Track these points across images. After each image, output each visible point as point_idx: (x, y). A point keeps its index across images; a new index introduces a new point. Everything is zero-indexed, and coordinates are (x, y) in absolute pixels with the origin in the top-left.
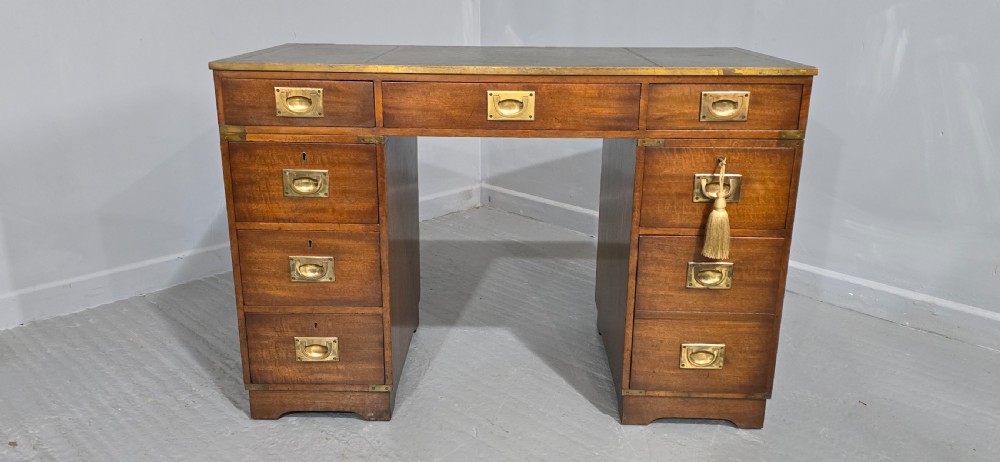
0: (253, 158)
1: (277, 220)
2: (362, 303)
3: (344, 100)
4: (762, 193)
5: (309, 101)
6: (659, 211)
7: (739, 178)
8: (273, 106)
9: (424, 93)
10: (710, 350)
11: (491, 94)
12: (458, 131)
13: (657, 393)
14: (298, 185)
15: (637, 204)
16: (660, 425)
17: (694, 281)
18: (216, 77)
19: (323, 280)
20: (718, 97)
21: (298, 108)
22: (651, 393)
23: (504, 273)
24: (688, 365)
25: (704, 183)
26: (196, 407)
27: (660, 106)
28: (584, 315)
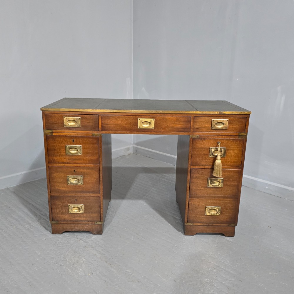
0: (55, 141)
1: (63, 163)
2: (93, 192)
3: (88, 121)
4: (233, 154)
5: (76, 122)
6: (198, 160)
7: (225, 149)
8: (63, 123)
9: (116, 119)
10: (216, 209)
11: (139, 120)
12: (128, 132)
13: (197, 224)
14: (71, 151)
15: (190, 157)
16: (198, 235)
17: (210, 184)
18: (43, 113)
19: (79, 184)
20: (217, 121)
21: (72, 124)
22: (195, 224)
23: (142, 179)
24: (208, 214)
25: (213, 150)
26: (31, 230)
27: (198, 124)
28: (171, 195)
